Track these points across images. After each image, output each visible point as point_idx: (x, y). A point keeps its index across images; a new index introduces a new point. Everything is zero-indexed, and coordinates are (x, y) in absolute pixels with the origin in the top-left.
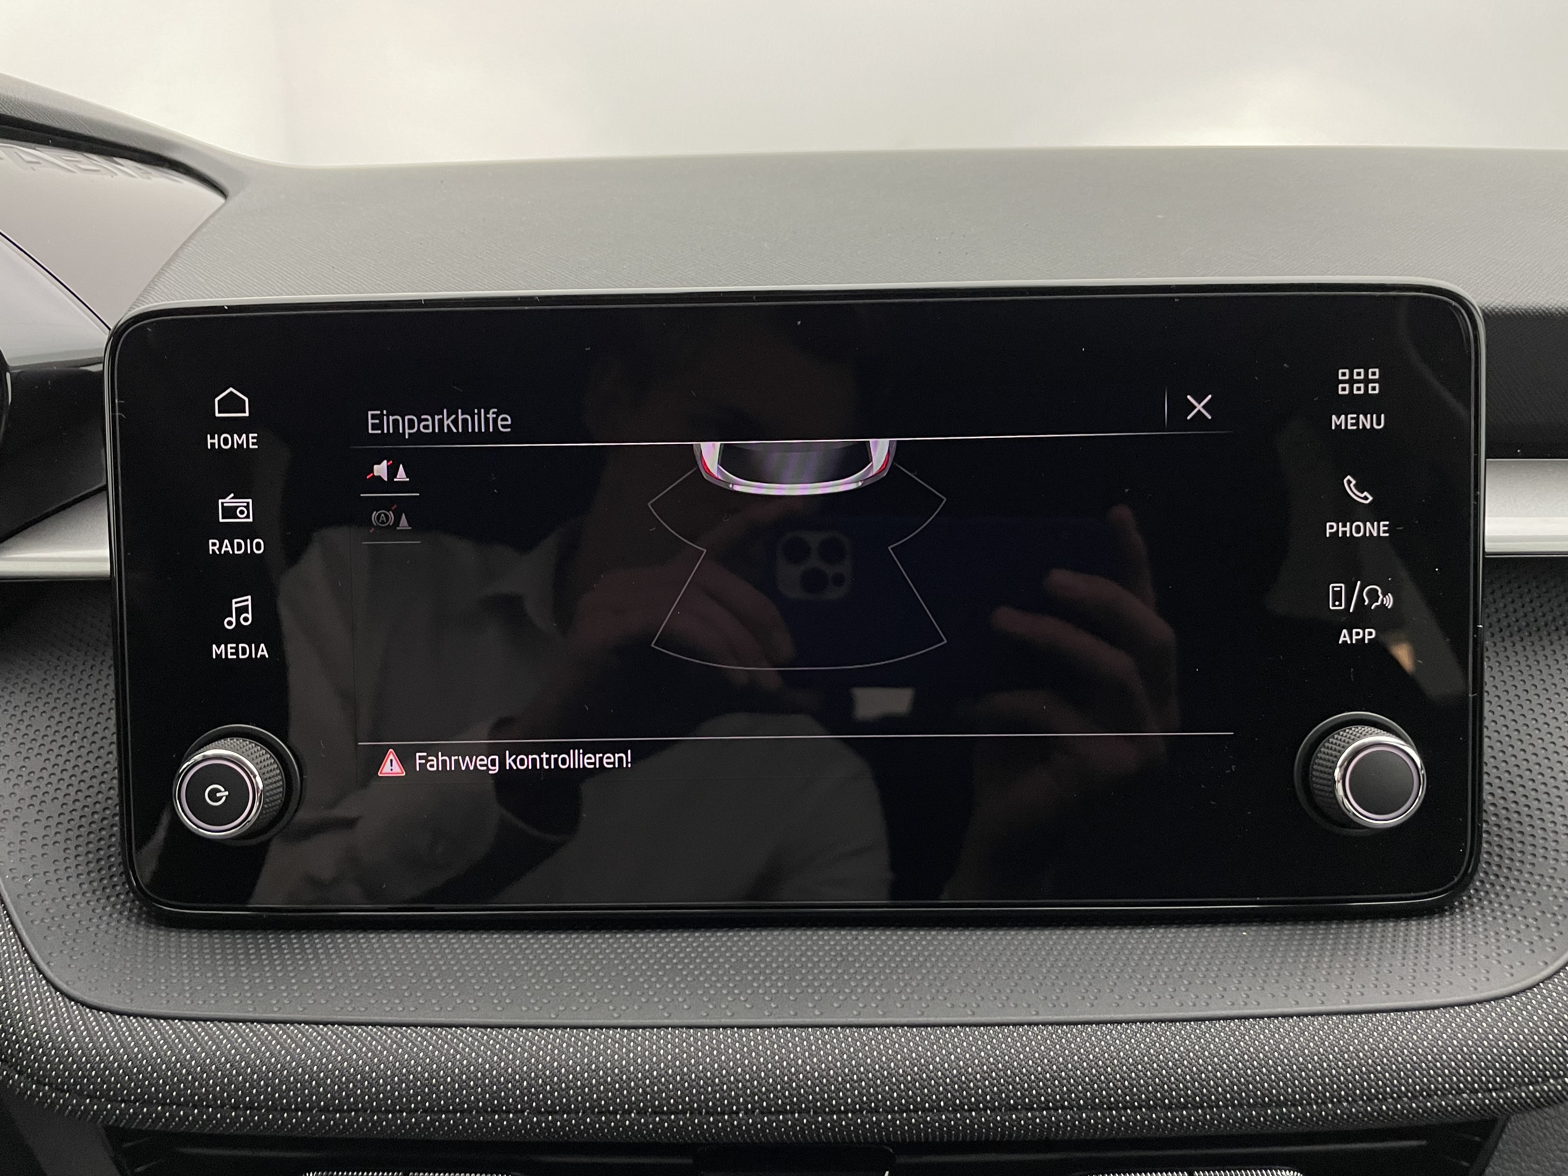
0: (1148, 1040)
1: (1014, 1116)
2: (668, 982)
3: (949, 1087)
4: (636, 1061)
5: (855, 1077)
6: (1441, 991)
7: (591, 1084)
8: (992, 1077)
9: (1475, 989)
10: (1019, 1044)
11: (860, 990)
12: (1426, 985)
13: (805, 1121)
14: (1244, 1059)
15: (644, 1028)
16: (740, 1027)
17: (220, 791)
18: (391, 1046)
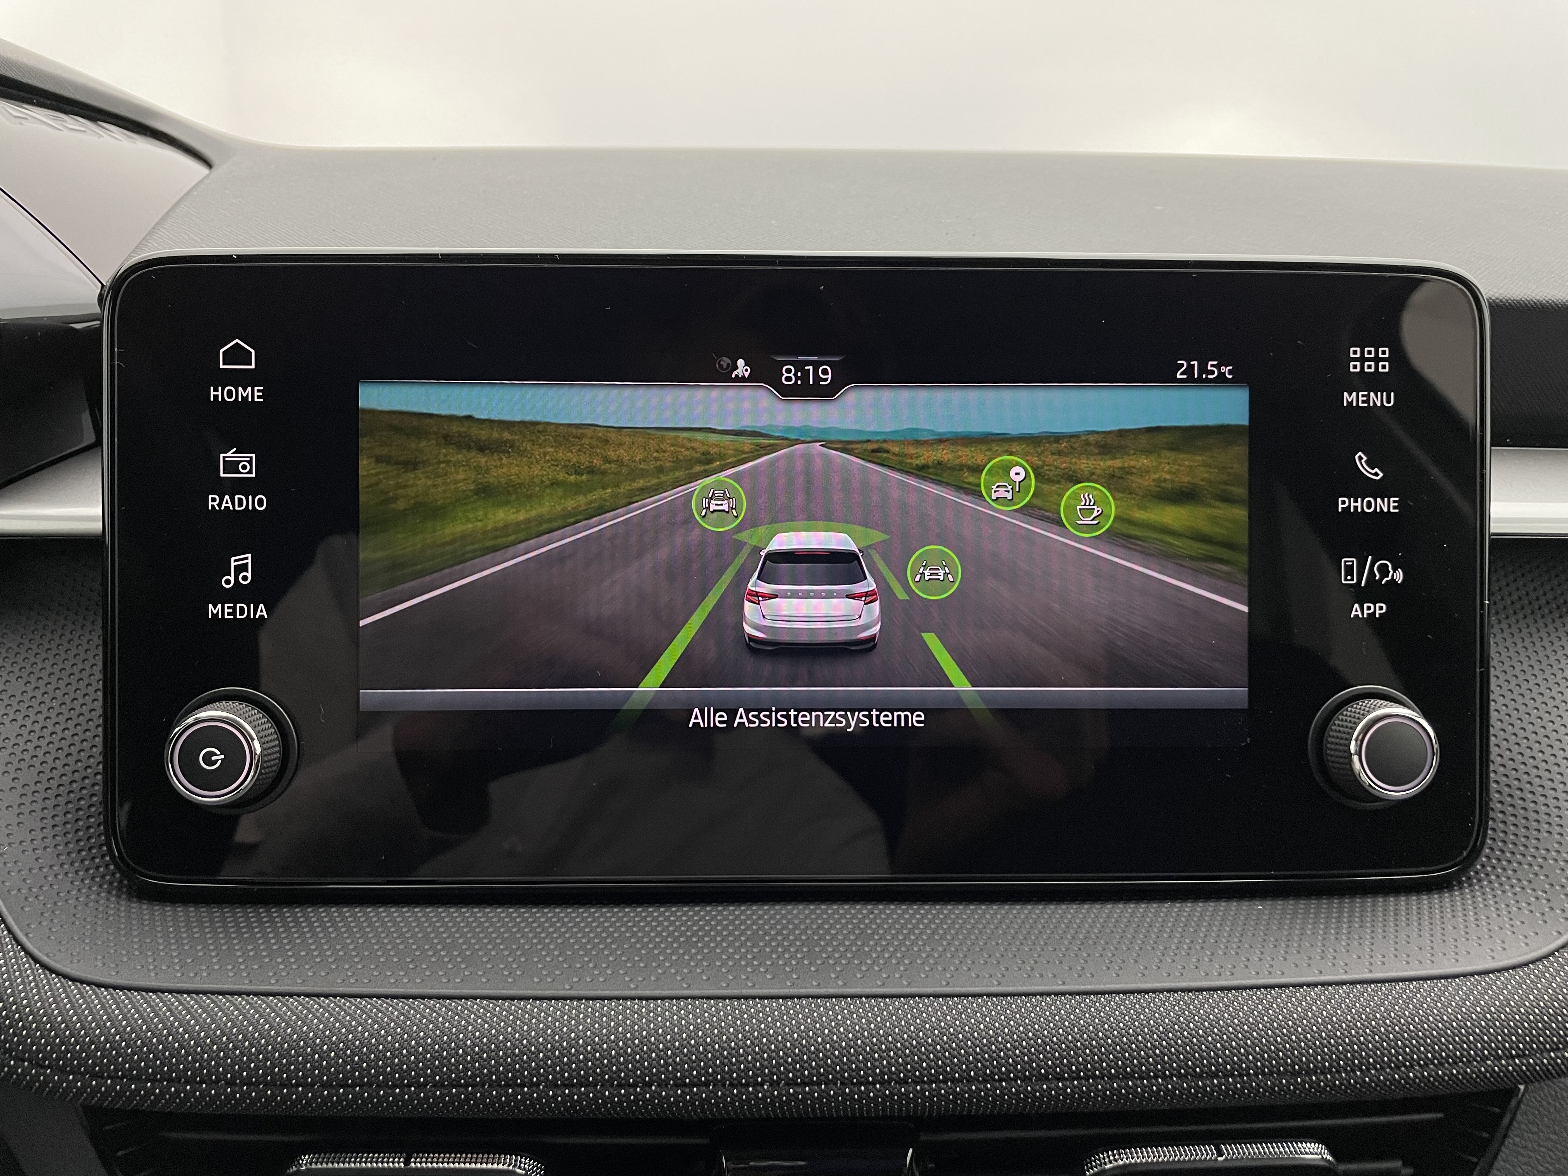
0: (1177, 1008)
1: (1045, 1086)
2: (684, 954)
3: (979, 1057)
4: (657, 1032)
5: (883, 1046)
6: (1460, 959)
7: (611, 1055)
8: (1022, 1046)
9: (1493, 958)
10: (1048, 1013)
11: (881, 962)
12: (1445, 954)
13: (832, 1092)
14: (1273, 1026)
15: (663, 999)
16: (762, 998)
17: (216, 755)
18: (398, 1017)
